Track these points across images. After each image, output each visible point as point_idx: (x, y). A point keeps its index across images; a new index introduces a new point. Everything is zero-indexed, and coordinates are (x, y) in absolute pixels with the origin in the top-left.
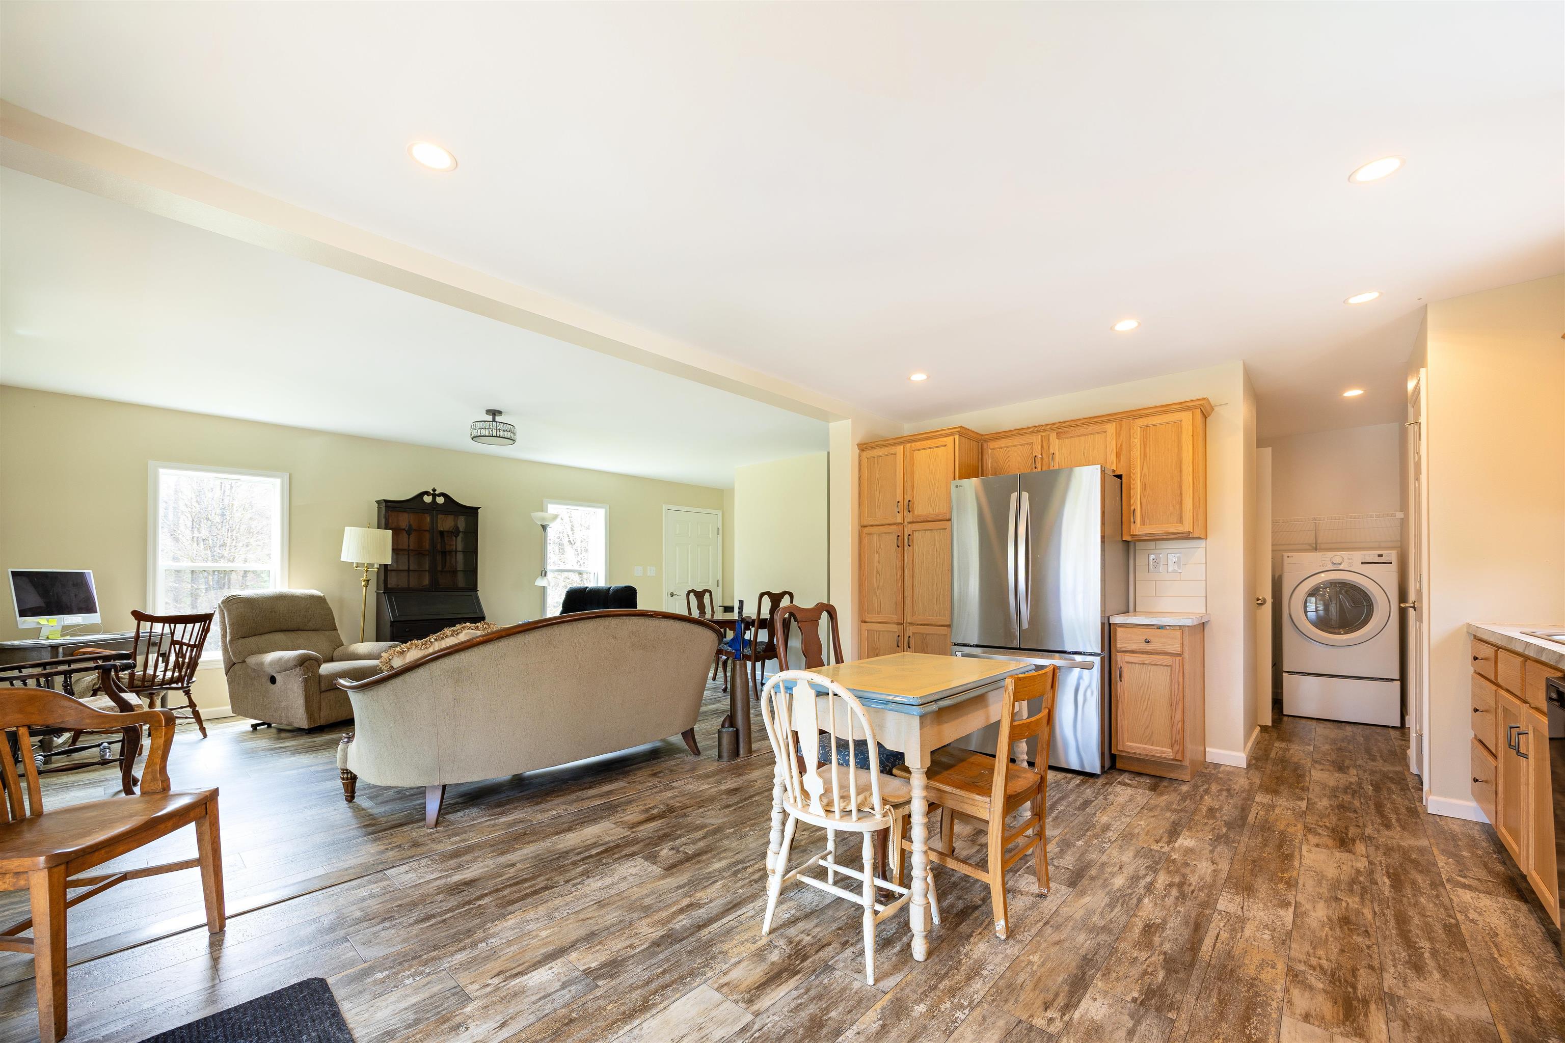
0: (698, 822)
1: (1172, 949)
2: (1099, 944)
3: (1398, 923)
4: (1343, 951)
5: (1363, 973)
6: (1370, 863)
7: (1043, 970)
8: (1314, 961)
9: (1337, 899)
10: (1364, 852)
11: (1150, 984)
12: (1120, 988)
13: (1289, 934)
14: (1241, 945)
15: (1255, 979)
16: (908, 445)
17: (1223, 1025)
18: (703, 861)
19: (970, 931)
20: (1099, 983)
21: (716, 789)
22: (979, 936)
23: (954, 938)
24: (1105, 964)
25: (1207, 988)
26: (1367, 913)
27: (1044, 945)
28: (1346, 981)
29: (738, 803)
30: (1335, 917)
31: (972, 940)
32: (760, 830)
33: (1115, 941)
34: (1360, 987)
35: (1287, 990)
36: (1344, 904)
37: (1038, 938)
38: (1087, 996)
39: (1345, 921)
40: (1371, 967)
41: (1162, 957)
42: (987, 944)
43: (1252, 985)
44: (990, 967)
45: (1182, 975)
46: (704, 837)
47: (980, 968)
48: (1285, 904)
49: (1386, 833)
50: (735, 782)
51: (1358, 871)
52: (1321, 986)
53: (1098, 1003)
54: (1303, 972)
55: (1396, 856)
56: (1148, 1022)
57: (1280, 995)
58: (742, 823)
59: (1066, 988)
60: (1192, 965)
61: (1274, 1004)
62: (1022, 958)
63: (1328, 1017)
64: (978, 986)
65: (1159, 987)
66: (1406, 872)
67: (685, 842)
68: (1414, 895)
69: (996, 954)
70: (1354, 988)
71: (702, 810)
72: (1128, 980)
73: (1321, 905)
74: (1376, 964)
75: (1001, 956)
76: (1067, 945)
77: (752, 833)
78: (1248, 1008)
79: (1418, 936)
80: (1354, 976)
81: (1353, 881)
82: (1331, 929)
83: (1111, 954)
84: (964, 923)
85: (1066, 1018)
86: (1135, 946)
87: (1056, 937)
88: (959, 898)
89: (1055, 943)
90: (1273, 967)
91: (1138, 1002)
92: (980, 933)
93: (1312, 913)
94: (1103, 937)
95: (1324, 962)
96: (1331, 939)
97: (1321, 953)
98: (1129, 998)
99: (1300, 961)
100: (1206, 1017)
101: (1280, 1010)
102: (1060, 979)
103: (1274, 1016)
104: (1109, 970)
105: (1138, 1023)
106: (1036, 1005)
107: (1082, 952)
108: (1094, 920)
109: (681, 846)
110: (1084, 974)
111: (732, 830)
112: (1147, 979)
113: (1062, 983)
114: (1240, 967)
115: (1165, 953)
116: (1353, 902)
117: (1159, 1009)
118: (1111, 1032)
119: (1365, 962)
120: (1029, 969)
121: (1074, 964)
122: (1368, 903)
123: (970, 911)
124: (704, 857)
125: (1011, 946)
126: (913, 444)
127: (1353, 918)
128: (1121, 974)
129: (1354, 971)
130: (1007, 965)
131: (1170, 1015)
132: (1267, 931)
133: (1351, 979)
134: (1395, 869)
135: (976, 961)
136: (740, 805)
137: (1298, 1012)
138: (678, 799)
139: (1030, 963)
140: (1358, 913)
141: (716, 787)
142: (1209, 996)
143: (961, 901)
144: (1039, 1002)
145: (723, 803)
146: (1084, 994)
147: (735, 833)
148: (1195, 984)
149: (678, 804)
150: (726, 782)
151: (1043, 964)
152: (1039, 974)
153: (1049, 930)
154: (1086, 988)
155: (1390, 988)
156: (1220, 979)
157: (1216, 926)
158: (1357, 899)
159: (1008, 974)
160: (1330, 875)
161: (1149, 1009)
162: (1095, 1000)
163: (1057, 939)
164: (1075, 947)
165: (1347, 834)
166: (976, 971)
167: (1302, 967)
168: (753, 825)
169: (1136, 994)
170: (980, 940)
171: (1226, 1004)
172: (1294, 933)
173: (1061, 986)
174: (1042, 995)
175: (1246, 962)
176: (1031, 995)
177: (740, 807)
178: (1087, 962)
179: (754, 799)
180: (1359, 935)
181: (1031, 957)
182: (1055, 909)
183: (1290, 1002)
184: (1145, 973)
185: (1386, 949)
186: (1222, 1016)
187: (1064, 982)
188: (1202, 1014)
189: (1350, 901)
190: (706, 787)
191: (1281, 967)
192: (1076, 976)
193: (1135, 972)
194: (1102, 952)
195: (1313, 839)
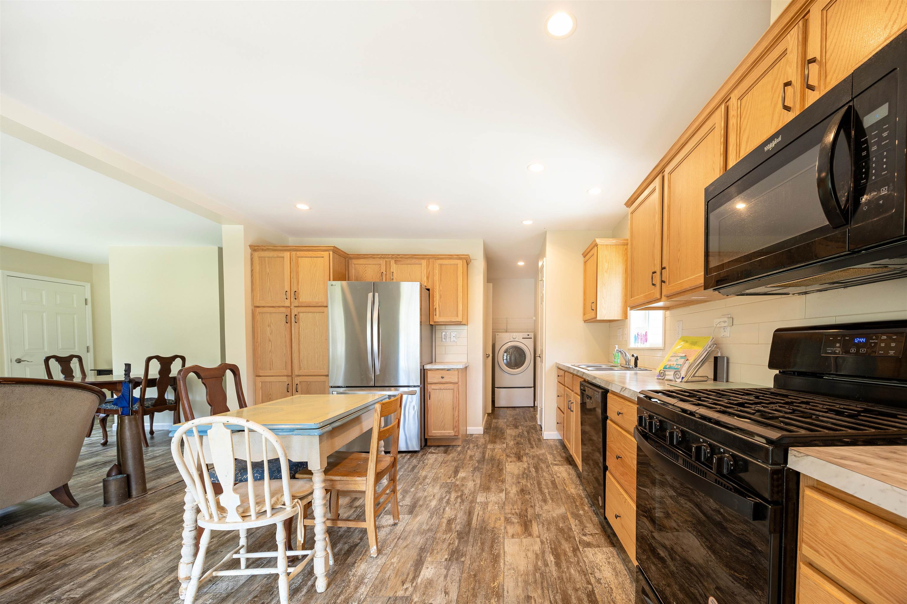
0: (84, 567)
1: (460, 528)
2: (427, 539)
3: (538, 486)
4: (522, 503)
5: (529, 510)
6: (528, 464)
7: (400, 564)
8: (513, 512)
9: (519, 482)
10: (526, 460)
11: (452, 549)
12: (439, 557)
13: (504, 503)
14: (487, 514)
15: (493, 528)
16: (294, 253)
17: (484, 554)
18: (98, 598)
19: (354, 560)
20: (429, 559)
21: (106, 531)
22: (360, 561)
23: (344, 569)
24: (431, 548)
25: (476, 540)
26: (529, 485)
27: (399, 551)
28: (524, 515)
29: (135, 536)
30: (519, 490)
31: (356, 565)
32: (165, 551)
33: (435, 534)
34: (529, 516)
35: (505, 528)
36: (521, 484)
37: (395, 548)
38: (424, 568)
39: (522, 490)
40: (532, 506)
41: (456, 533)
42: (366, 564)
43: (493, 531)
44: (369, 576)
45: (465, 538)
46: (95, 577)
47: (363, 579)
48: (501, 491)
49: (532, 450)
50: (129, 520)
51: (525, 469)
52: (516, 521)
53: (429, 569)
54: (510, 518)
55: (536, 459)
56: (453, 568)
57: (503, 531)
58: (143, 552)
59: (413, 568)
60: (469, 532)
61: (501, 536)
62: (387, 563)
63: (520, 533)
64: (363, 590)
65: (456, 549)
66: (539, 464)
67: (68, 590)
68: (542, 473)
69: (372, 567)
70: (527, 517)
71: (87, 555)
72: (443, 551)
73: (514, 486)
74: (533, 504)
75: (375, 567)
76: (411, 545)
77: (156, 556)
78: (492, 542)
79: (544, 488)
80: (527, 512)
81: (524, 473)
82: (518, 496)
83: (433, 542)
84: (350, 557)
85: (414, 584)
86: (444, 533)
87: (405, 544)
88: (345, 543)
89: (405, 547)
90: (500, 520)
91: (448, 560)
92: (361, 559)
93: (511, 492)
94: (430, 534)
95: (517, 510)
96: (518, 500)
97: (515, 507)
98: (443, 560)
99: (509, 514)
100: (477, 553)
101: (504, 537)
102: (410, 565)
103: (502, 541)
104: (433, 550)
105: (448, 570)
106: (398, 585)
107: (419, 546)
108: (423, 527)
109: (64, 594)
110: (421, 557)
111: (131, 561)
112: (451, 547)
113: (410, 567)
114: (488, 525)
115: (457, 531)
116: (524, 482)
117: (457, 559)
118: (437, 581)
119: (529, 505)
120: (392, 567)
121: (416, 554)
122: (529, 480)
123: (352, 549)
124: (98, 594)
125: (380, 559)
126: (298, 253)
127: (524, 488)
128: (439, 549)
129: (526, 510)
130: (379, 571)
131: (462, 560)
132: (496, 505)
133: (526, 514)
134: (536, 464)
135: (360, 576)
136: (138, 537)
137: (510, 535)
138: (51, 553)
139: (392, 564)
140: (526, 486)
141: (105, 529)
142: (477, 543)
143: (346, 545)
144: (399, 582)
145: (116, 541)
146: (422, 567)
147: (136, 561)
148: (471, 540)
149: (53, 558)
150: (118, 523)
151: (399, 561)
152: (397, 568)
153: (401, 541)
154: (423, 564)
155: (538, 512)
156: (480, 534)
157: (478, 509)
158: (525, 480)
159: (380, 575)
160: (516, 473)
161: (453, 561)
162: (428, 568)
163: (406, 544)
164: (415, 545)
165: (520, 454)
166: (361, 582)
167: (510, 516)
168: (156, 550)
169: (446, 557)
170: (361, 563)
171: (484, 544)
172: (506, 502)
173: (410, 569)
174: (401, 578)
175: (490, 521)
176: (394, 581)
177: (139, 539)
178: (422, 550)
179: (153, 529)
180: (527, 495)
181: (392, 560)
182: (403, 529)
183: (507, 532)
184: (450, 544)
185: (535, 497)
186: (483, 550)
187: (412, 566)
188: (475, 553)
189: (523, 482)
190: (91, 533)
191: (502, 519)
192: (417, 560)
193: (445, 546)
194: (429, 543)
195: (509, 460)
